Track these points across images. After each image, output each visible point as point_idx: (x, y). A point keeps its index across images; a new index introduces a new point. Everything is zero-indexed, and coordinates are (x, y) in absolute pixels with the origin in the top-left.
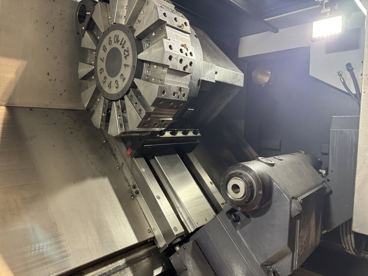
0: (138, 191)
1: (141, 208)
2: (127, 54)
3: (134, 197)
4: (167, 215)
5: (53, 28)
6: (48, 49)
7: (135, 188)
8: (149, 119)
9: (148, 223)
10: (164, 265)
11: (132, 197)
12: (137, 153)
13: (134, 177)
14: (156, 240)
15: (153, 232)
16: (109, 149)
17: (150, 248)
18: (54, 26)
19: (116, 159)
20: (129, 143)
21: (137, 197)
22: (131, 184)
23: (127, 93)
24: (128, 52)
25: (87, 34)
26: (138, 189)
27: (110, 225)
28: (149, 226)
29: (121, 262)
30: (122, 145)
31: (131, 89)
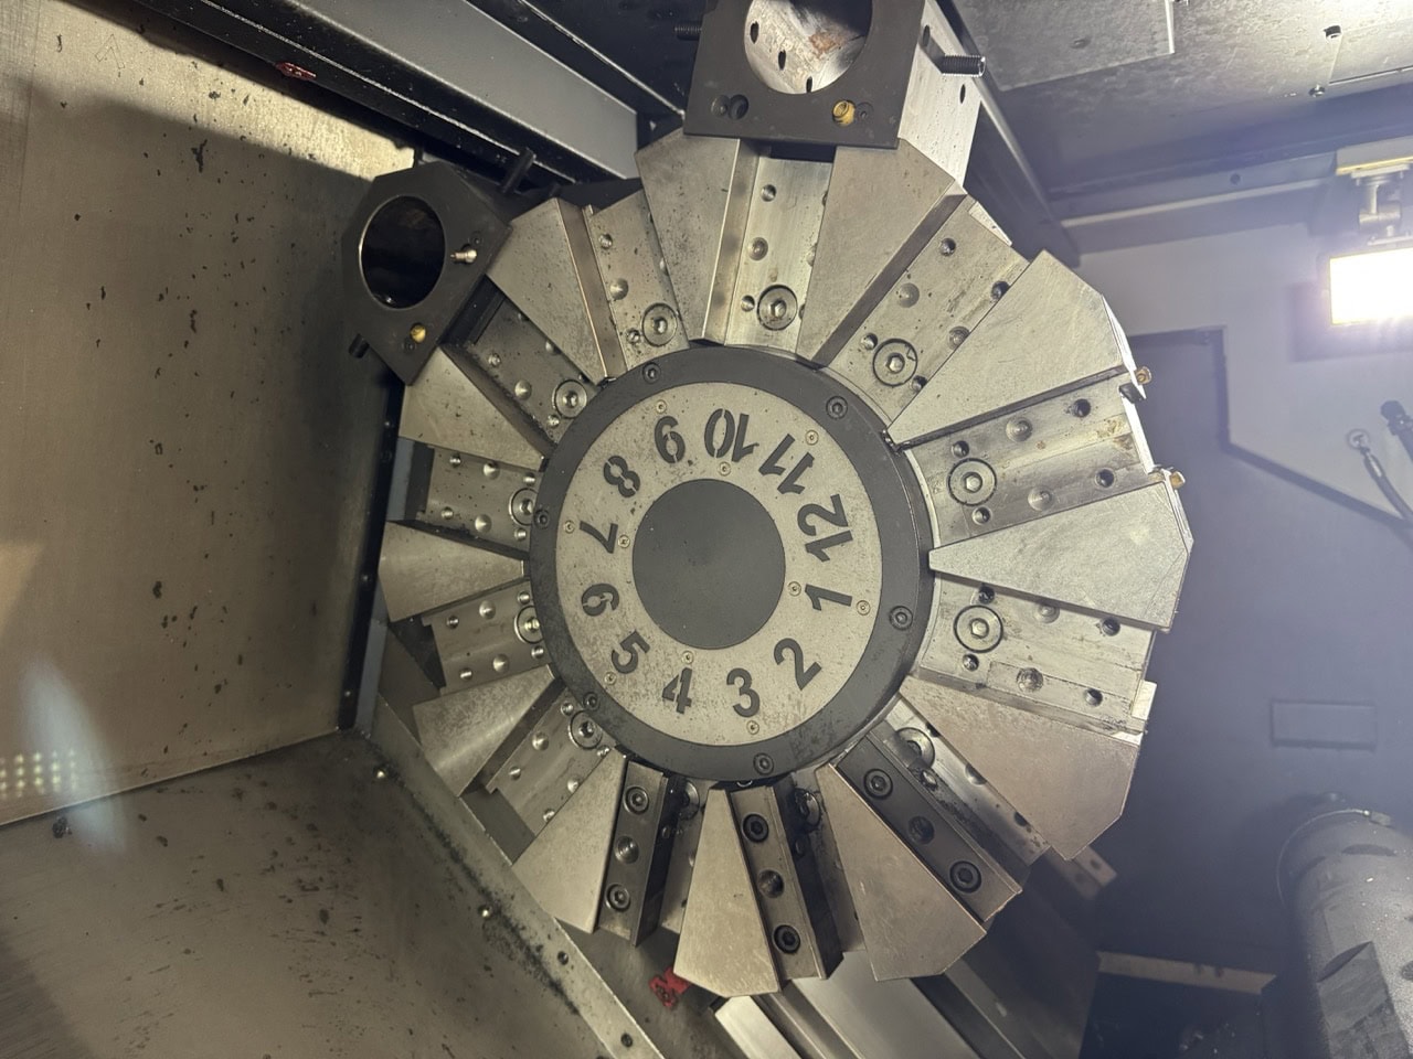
2: (825, 530)
5: (193, 322)
6: (159, 445)
16: (520, 955)
18: (194, 312)
19: (577, 1011)
24: (838, 517)
25: (442, 363)
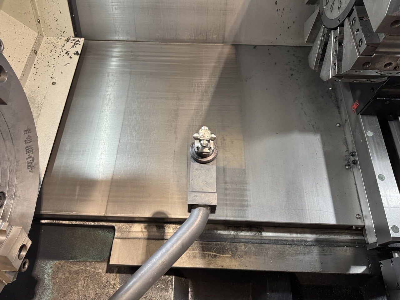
0: (357, 161)
1: (356, 185)
3: (350, 168)
4: (387, 206)
7: (353, 155)
8: (374, 54)
9: (359, 206)
10: (370, 266)
11: (347, 167)
12: (365, 108)
13: (355, 142)
14: (365, 230)
15: (364, 220)
16: (333, 99)
17: (356, 238)
19: (340, 114)
20: (358, 93)
21: (354, 168)
22: (351, 150)
23: (349, 16)
26: (357, 159)
27: (305, 191)
28: (360, 211)
29: (310, 237)
30: (349, 94)
31: (354, 8)
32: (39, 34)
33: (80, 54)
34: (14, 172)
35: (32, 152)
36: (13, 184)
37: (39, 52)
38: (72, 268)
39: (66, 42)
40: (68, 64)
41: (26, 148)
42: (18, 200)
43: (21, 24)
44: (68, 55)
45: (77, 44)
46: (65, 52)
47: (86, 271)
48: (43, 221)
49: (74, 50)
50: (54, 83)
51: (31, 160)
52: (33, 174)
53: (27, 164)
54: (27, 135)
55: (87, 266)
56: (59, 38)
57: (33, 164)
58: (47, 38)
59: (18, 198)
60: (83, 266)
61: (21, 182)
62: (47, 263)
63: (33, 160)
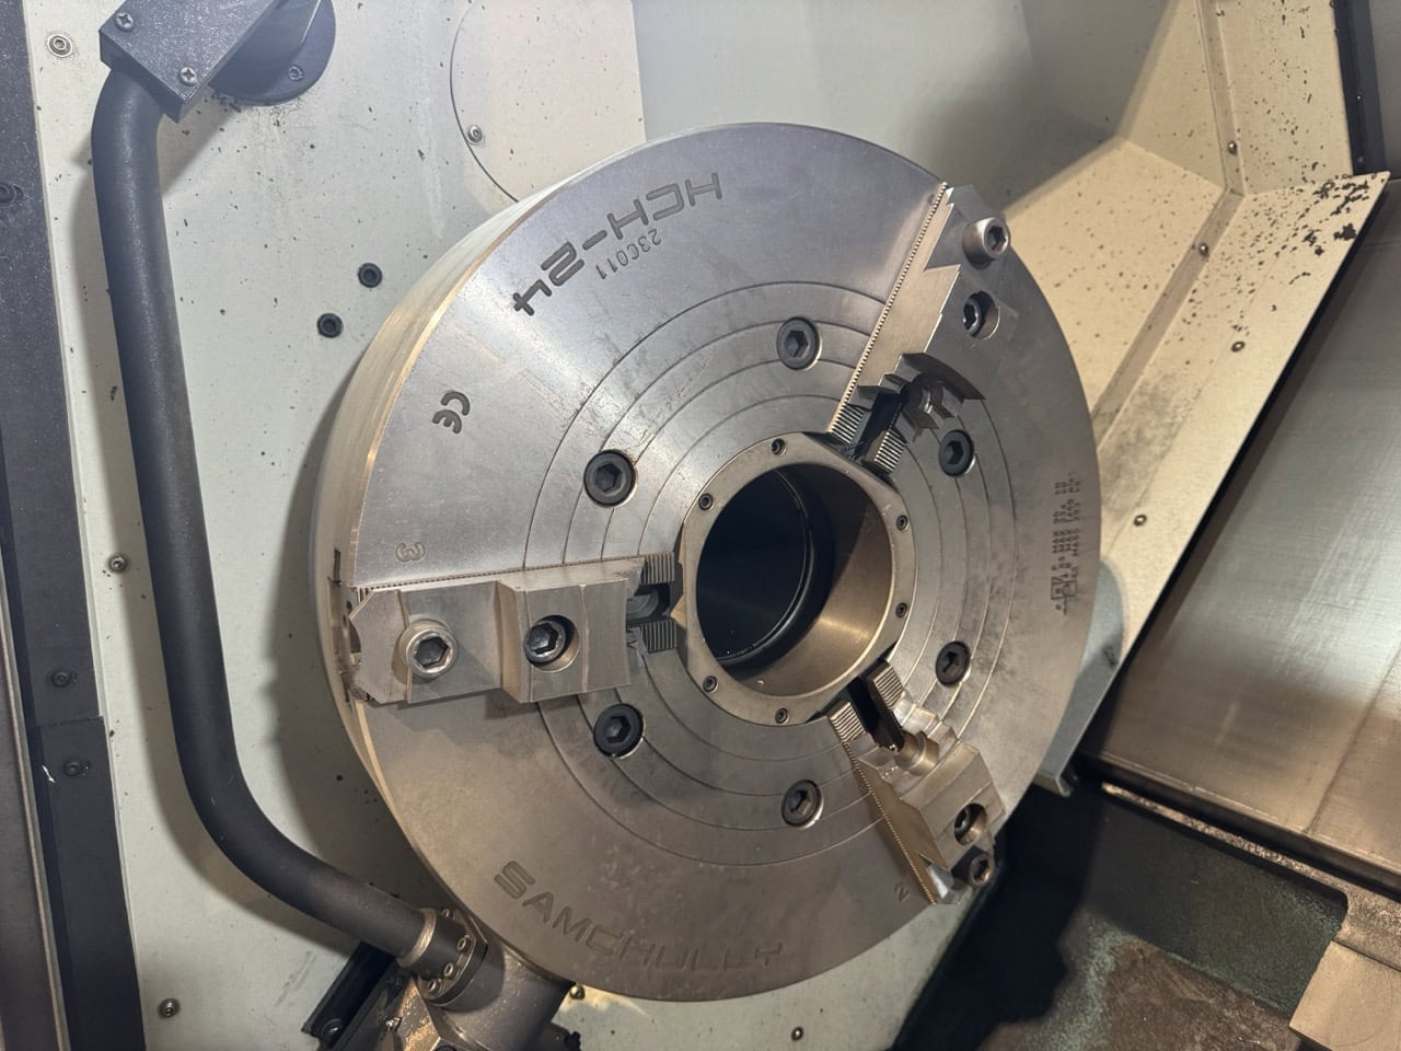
32: (1226, 189)
33: (1357, 233)
34: (1004, 596)
35: (1075, 550)
36: (998, 630)
37: (1215, 252)
38: (1175, 984)
39: (1316, 197)
40: (1304, 274)
41: (1056, 534)
42: (1005, 680)
43: (1174, 171)
44: (1312, 243)
45: (1354, 199)
46: (1304, 233)
47: (1219, 1020)
48: (1110, 789)
49: (1338, 223)
50: (1238, 346)
51: (1066, 576)
52: (1066, 618)
53: (1053, 584)
54: (1064, 498)
55: (1225, 1003)
56: (1296, 188)
57: (1073, 587)
58: (1254, 196)
59: (1008, 677)
60: (1212, 996)
61: (1023, 633)
62: (1105, 931)
63: (1074, 576)
